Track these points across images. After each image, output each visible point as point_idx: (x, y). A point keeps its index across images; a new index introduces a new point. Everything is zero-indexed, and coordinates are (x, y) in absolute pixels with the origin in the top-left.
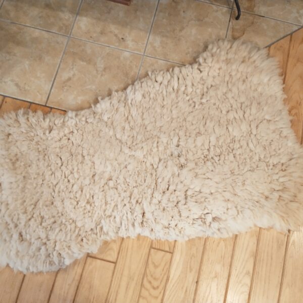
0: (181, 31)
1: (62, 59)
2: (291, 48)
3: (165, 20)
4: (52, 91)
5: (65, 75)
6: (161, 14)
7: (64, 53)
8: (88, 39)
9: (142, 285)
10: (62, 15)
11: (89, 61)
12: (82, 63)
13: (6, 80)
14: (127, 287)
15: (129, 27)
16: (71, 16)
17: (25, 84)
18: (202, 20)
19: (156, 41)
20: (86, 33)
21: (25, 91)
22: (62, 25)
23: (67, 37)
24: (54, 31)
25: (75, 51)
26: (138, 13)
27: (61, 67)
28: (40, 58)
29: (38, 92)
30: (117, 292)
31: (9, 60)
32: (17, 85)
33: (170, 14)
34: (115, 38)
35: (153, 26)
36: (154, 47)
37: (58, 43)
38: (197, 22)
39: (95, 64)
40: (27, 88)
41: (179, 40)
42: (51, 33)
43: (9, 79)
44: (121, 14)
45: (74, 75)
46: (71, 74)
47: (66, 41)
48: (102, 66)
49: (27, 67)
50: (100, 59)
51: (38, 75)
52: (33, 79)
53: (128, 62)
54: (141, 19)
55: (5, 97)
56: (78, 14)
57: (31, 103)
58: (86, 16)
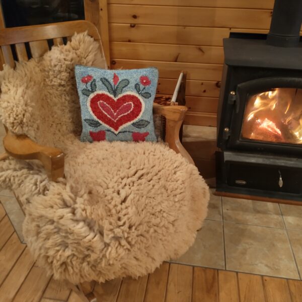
4: (299, 268)
10: (271, 216)
13: (256, 263)
16: (277, 216)
17: (273, 264)
20: (297, 226)
21: (276, 269)
22: (275, 223)
23: (285, 230)
24: (272, 226)
27: (294, 250)
28: (274, 245)
29: (288, 270)
31: (249, 248)
32: (267, 266)
37: (280, 234)
40: (276, 267)
43: (258, 262)
49: (267, 252)
52: (277, 260)
55: (262, 276)
56: (282, 215)
57: (287, 279)
58: (289, 216)
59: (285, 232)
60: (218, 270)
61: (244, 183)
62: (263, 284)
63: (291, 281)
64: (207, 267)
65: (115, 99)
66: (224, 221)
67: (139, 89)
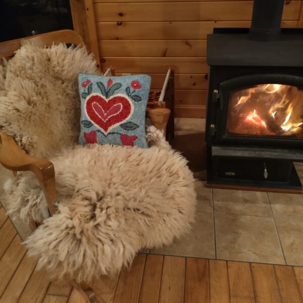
1: (278, 231)
4: (285, 253)
5: (287, 241)
7: (276, 227)
8: (288, 217)
10: (259, 205)
11: (299, 230)
12: (294, 232)
13: (245, 251)
16: (265, 205)
17: (261, 252)
20: (284, 213)
21: (264, 256)
22: (263, 211)
24: (260, 215)
25: (283, 225)
27: (280, 236)
28: (262, 233)
29: (274, 256)
31: (238, 237)
32: (254, 253)
37: (268, 222)
40: (264, 254)
45: (294, 240)
46: (292, 241)
49: (255, 240)
52: (265, 247)
55: (250, 263)
56: (270, 203)
57: (274, 265)
58: (277, 203)
59: (273, 220)
60: (209, 260)
61: (233, 174)
62: (251, 271)
63: (277, 266)
64: (198, 257)
65: (107, 100)
66: (215, 212)
67: (129, 92)
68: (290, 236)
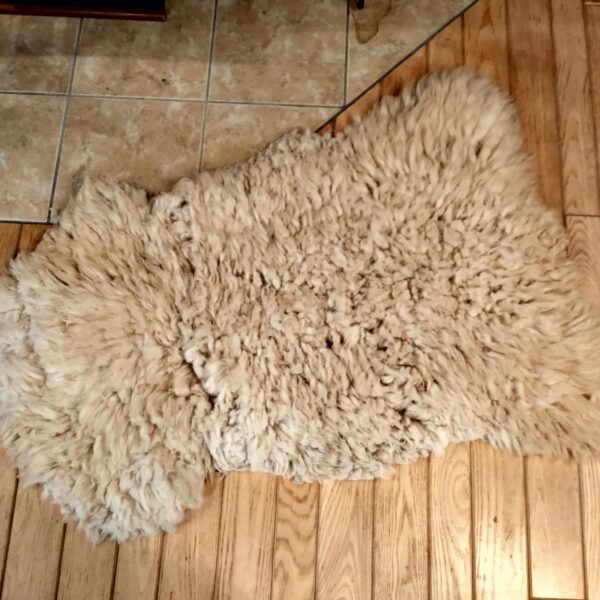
0: (265, 46)
1: (62, 137)
2: (466, 37)
3: (233, 34)
5: (74, 163)
6: (225, 24)
7: (64, 125)
8: (104, 94)
9: (277, 500)
10: (49, 61)
11: (112, 130)
12: (99, 136)
14: (251, 509)
15: (170, 58)
16: (64, 59)
17: (6, 192)
18: (299, 22)
19: (224, 72)
20: (97, 84)
21: (8, 203)
22: (52, 78)
23: (65, 98)
24: (40, 92)
25: (83, 118)
26: (183, 31)
27: (64, 149)
28: (24, 142)
29: (30, 201)
30: (235, 520)
33: (240, 23)
34: (149, 81)
35: (214, 47)
36: (222, 85)
37: (51, 110)
38: (290, 26)
39: (124, 133)
40: (9, 198)
41: (265, 62)
42: (35, 97)
44: (154, 39)
45: (89, 160)
46: (85, 157)
47: (64, 103)
48: (136, 134)
49: (4, 162)
50: (129, 123)
51: (26, 171)
52: (17, 181)
53: (182, 119)
54: (191, 40)
56: (76, 54)
58: (92, 54)
59: (64, 104)
63: (27, 226)
68: (85, 149)
